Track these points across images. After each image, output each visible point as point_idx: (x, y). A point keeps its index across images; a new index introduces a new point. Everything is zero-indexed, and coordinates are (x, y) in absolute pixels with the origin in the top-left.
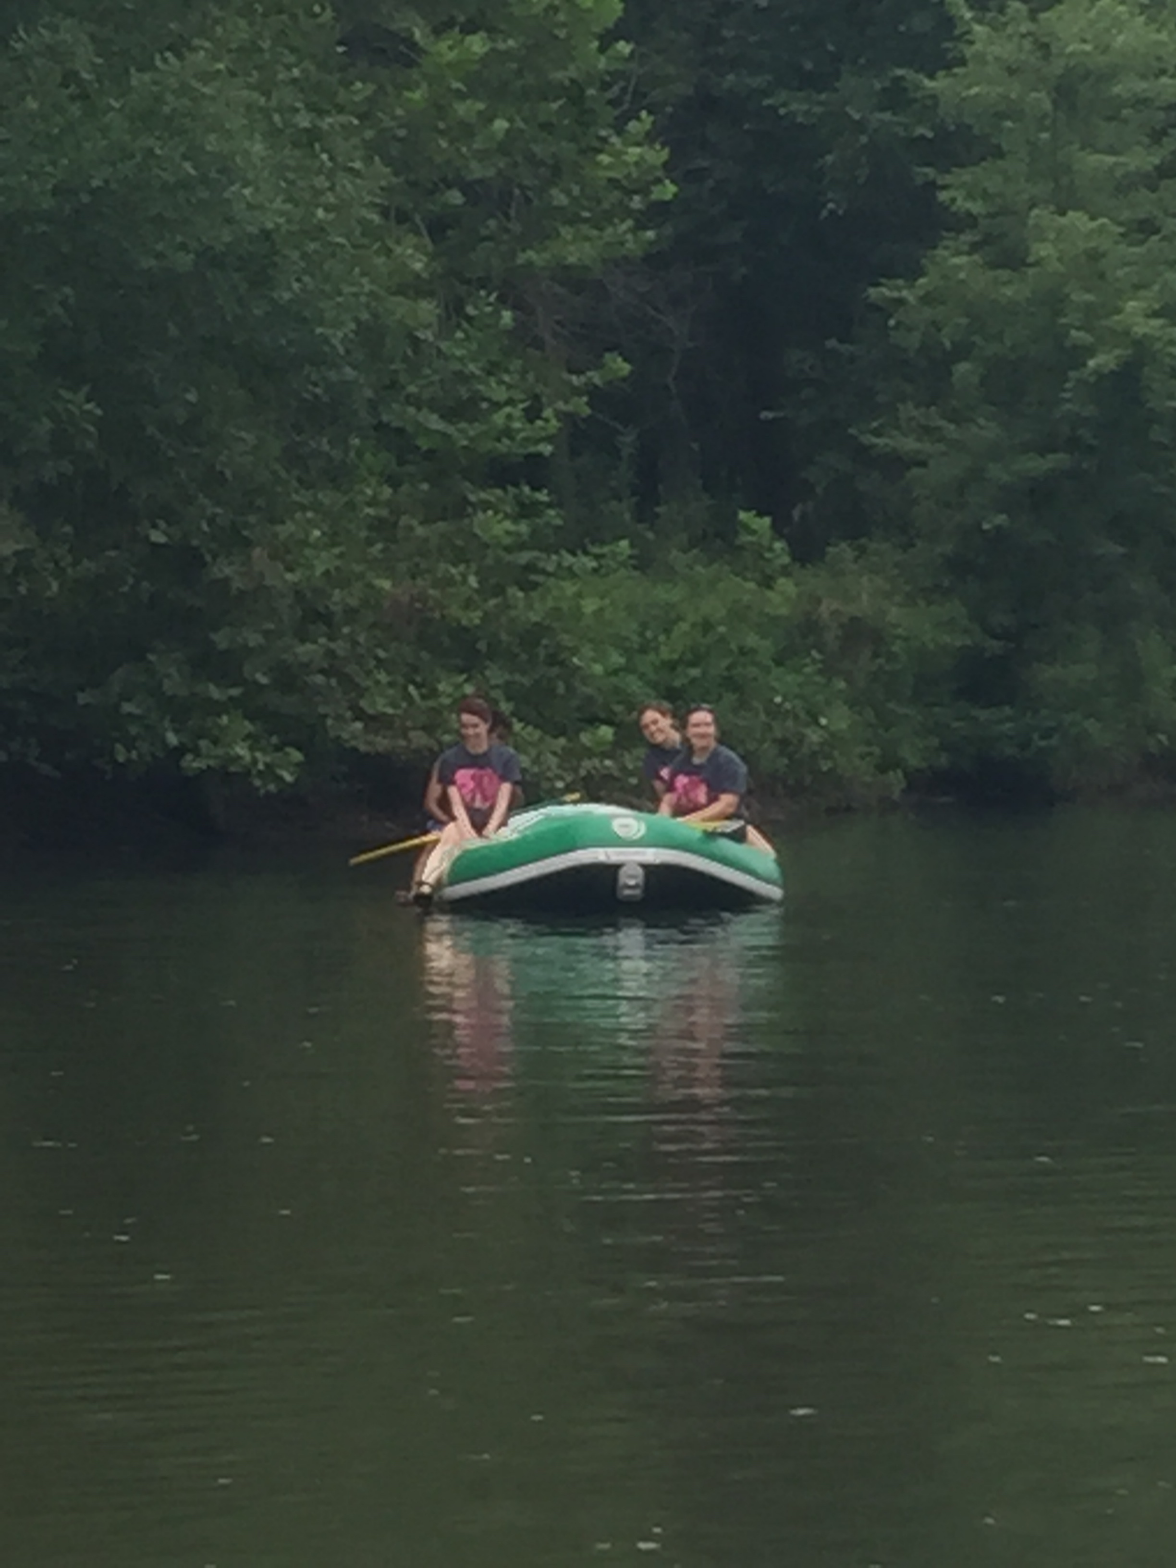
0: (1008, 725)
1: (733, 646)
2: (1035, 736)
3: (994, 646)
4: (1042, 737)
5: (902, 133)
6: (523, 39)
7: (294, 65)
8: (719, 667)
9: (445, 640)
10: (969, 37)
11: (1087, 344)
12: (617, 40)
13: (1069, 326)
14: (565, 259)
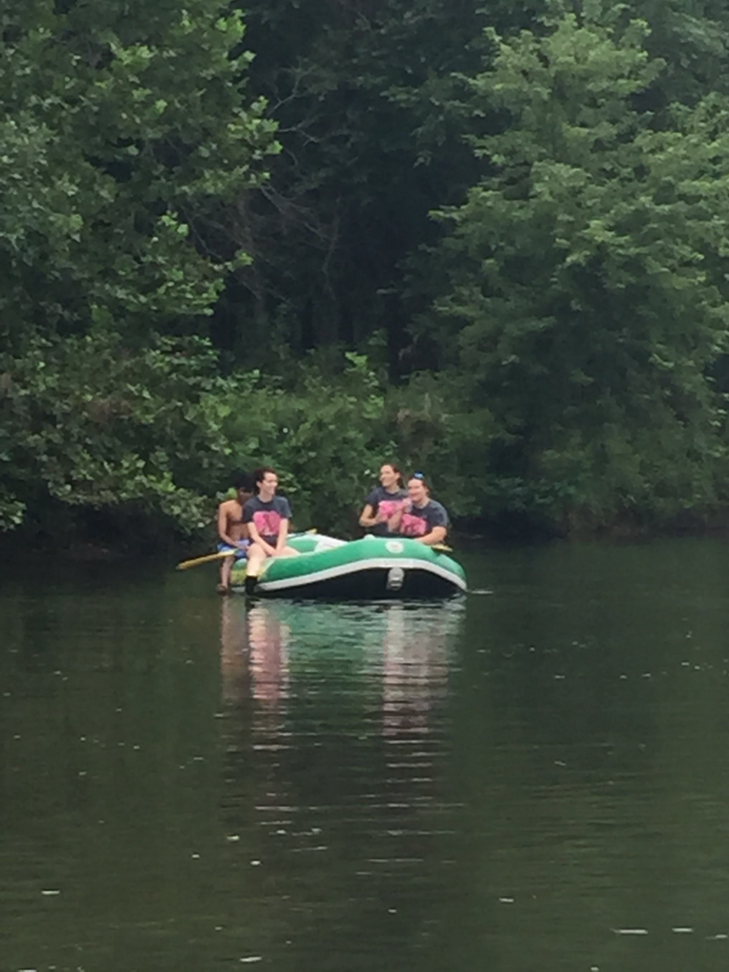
0: (519, 489)
1: (339, 438)
2: (537, 496)
3: (510, 438)
4: (541, 498)
6: (180, 51)
7: (27, 66)
8: (329, 452)
9: (132, 434)
10: (498, 53)
11: (566, 247)
12: (244, 51)
13: (555, 236)
14: (206, 190)
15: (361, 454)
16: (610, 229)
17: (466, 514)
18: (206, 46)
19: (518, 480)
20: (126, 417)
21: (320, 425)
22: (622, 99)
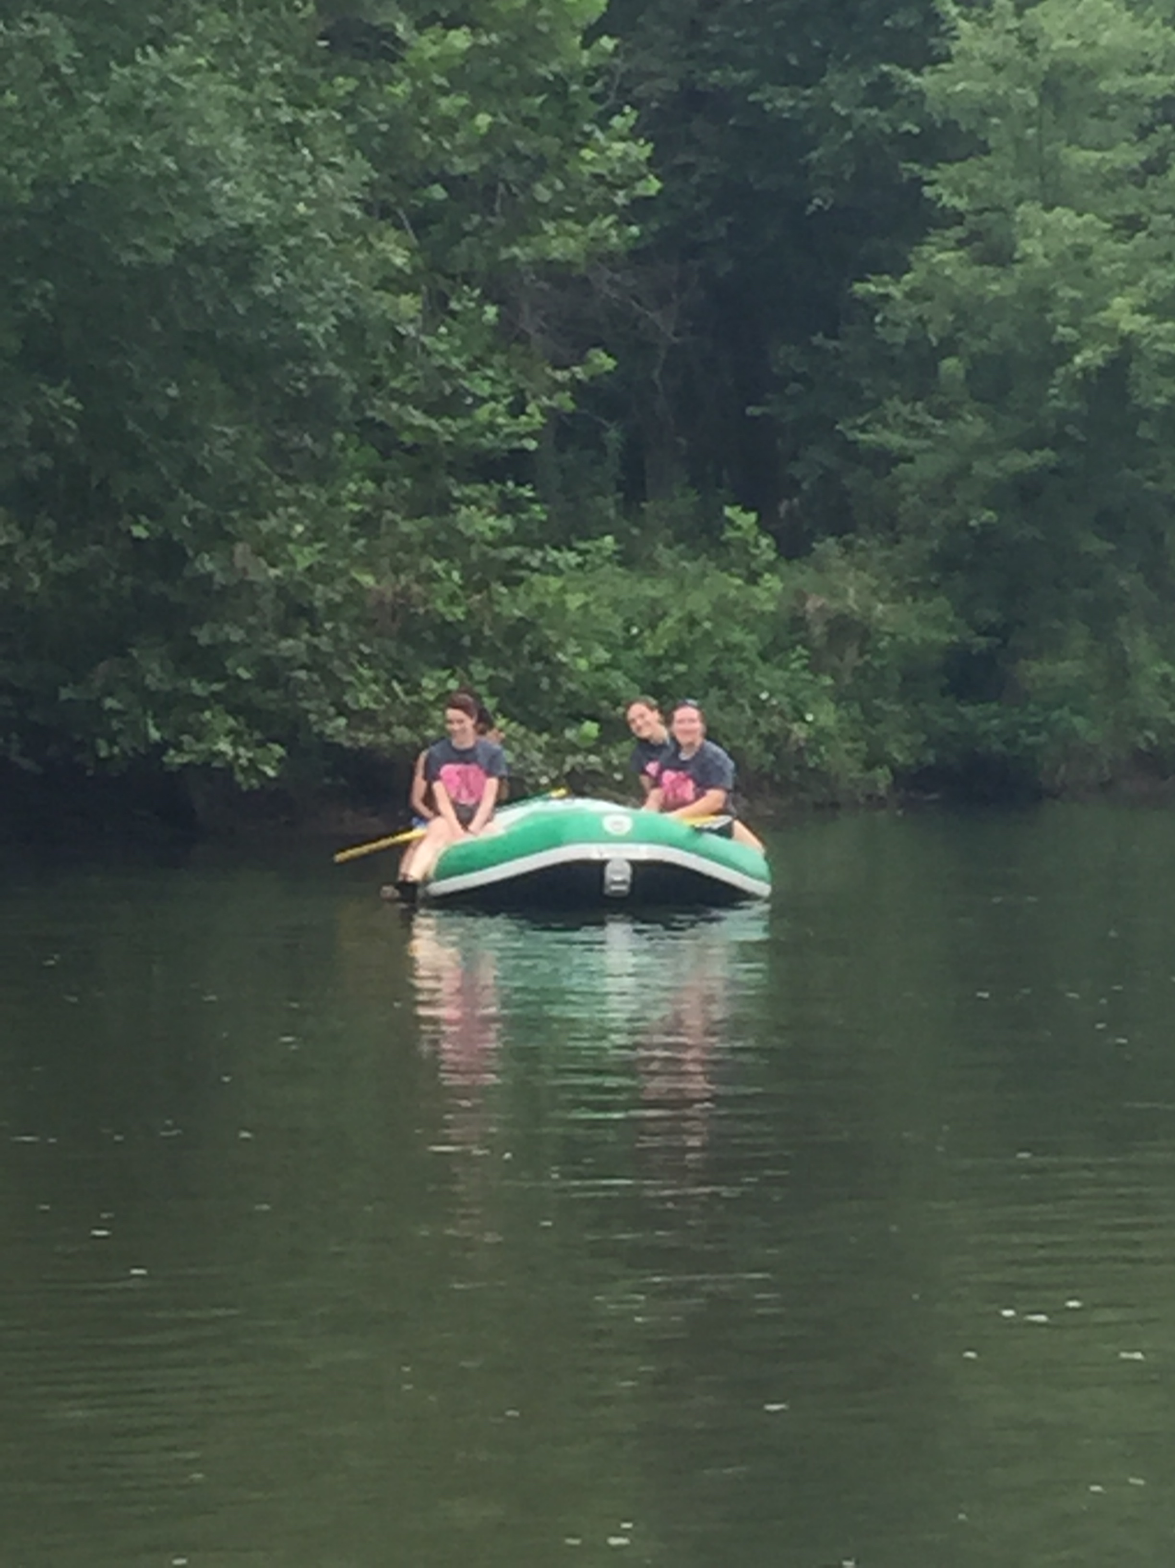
0: (995, 722)
1: (719, 642)
2: (1023, 733)
3: (982, 642)
4: (1030, 734)
5: (888, 130)
6: (506, 33)
7: (276, 60)
8: (705, 663)
9: (429, 636)
10: (954, 33)
11: (1074, 340)
12: (600, 35)
13: (1056, 322)
14: (548, 254)
15: (753, 668)
16: (1143, 311)
17: (911, 761)
18: (544, 28)
19: (994, 707)
20: (421, 611)
21: (692, 622)
22: (1147, 105)
